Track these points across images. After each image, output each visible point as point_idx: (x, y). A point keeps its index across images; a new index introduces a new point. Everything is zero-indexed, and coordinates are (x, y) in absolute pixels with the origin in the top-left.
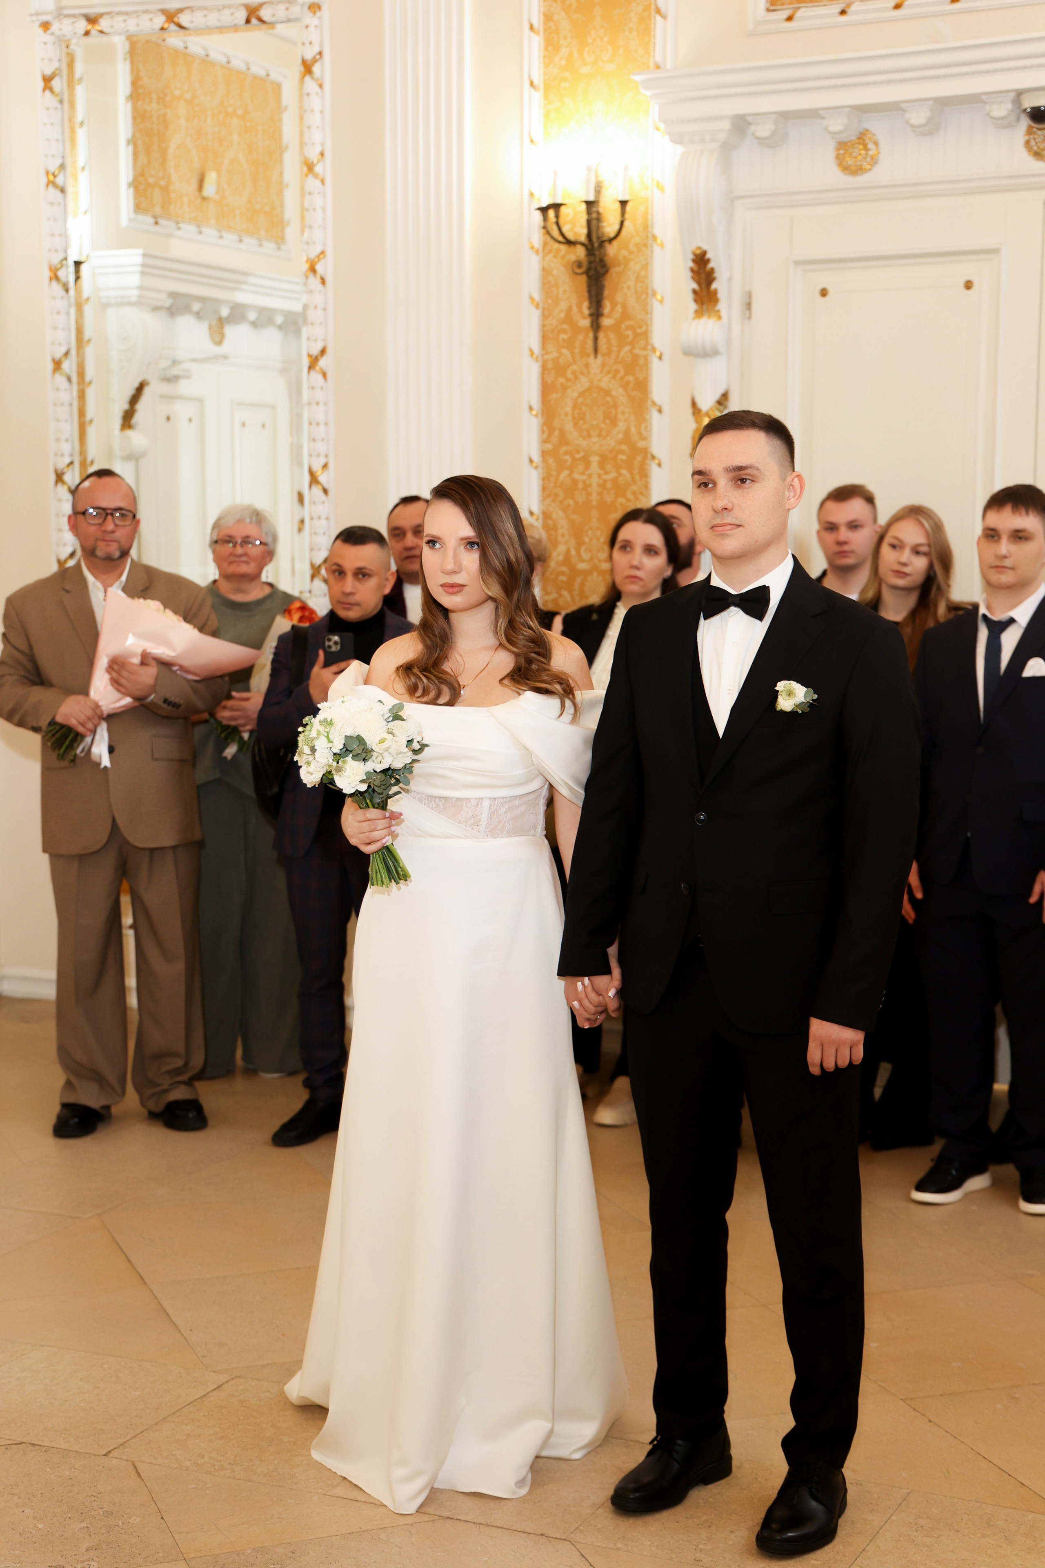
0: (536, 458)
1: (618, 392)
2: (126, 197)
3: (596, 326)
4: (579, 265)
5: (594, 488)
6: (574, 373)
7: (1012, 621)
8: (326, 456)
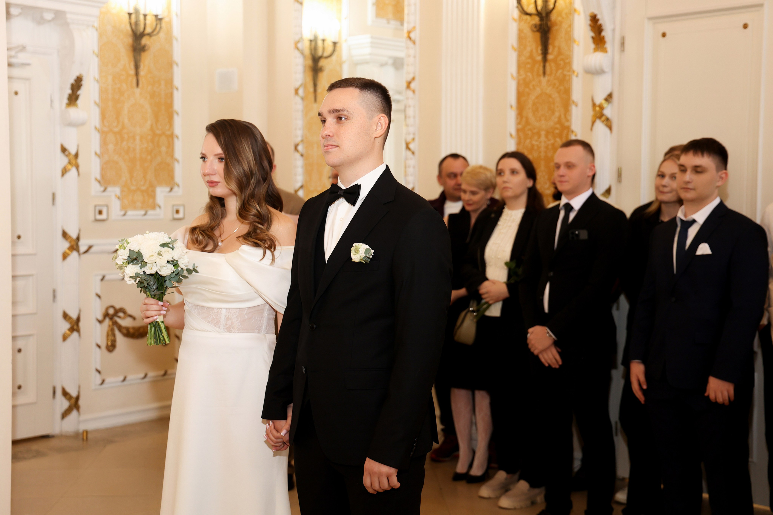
0: (514, 133)
1: (555, 95)
3: (545, 59)
4: (535, 26)
5: (543, 149)
6: (533, 86)
7: (694, 221)
8: (414, 134)
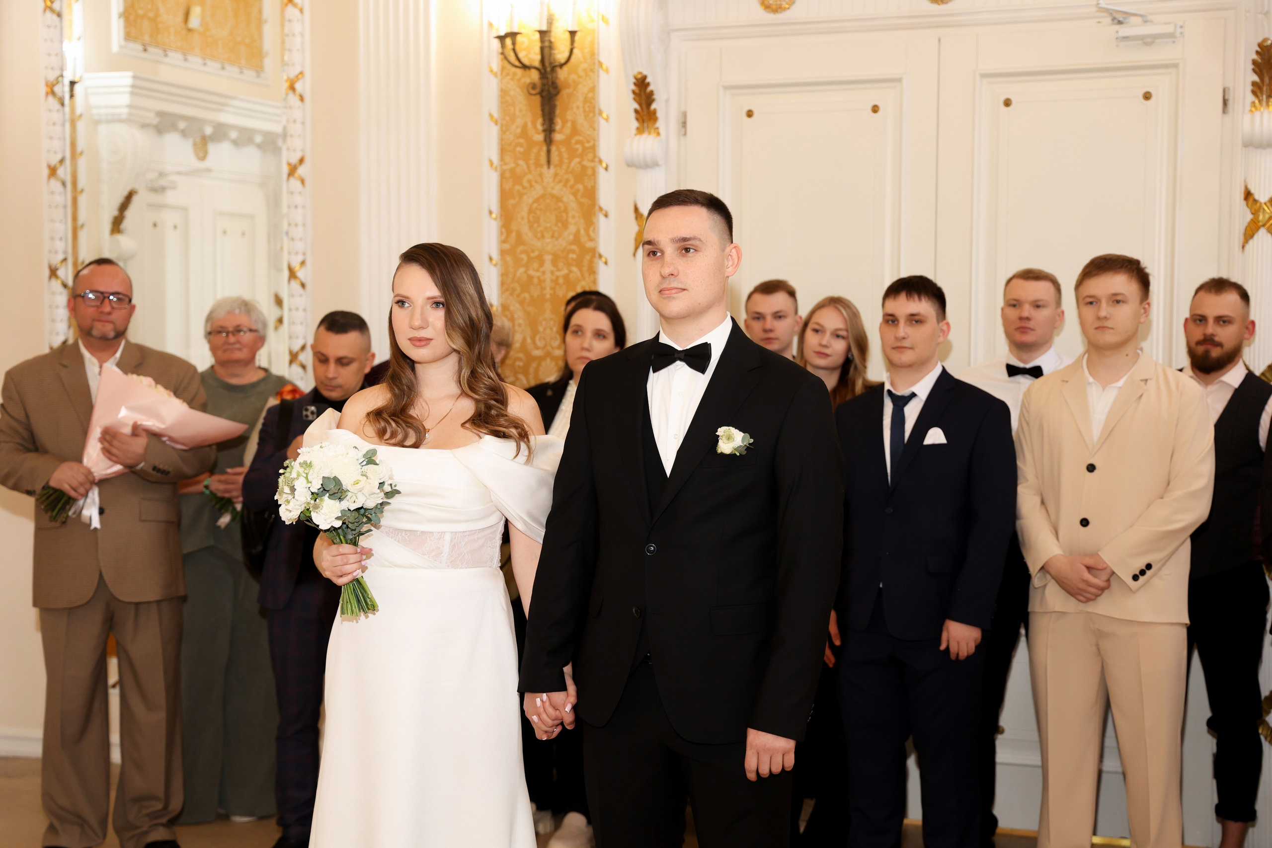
0: (496, 256)
1: (568, 198)
2: (117, 27)
3: (549, 140)
4: (534, 86)
5: (548, 284)
6: (529, 181)
7: (913, 395)
8: (304, 254)
